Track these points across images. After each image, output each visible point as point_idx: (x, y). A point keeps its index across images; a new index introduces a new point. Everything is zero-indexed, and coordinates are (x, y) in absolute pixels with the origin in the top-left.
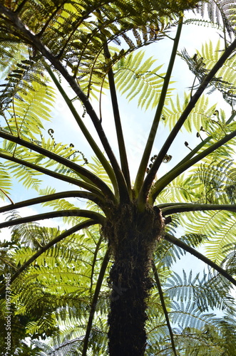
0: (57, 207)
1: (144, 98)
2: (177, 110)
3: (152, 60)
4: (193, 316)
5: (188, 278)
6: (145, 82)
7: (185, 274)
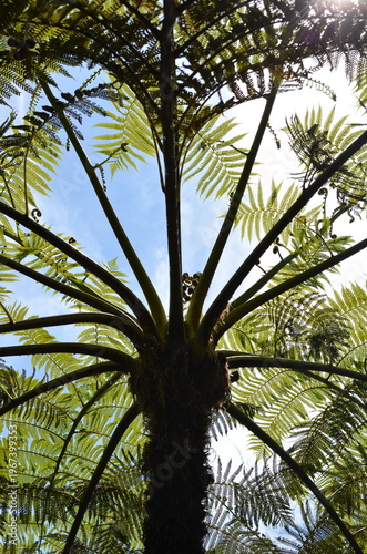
0: (25, 338)
1: (208, 180)
2: (258, 206)
3: (233, 122)
4: (224, 532)
5: (223, 472)
6: (214, 155)
7: (220, 464)
